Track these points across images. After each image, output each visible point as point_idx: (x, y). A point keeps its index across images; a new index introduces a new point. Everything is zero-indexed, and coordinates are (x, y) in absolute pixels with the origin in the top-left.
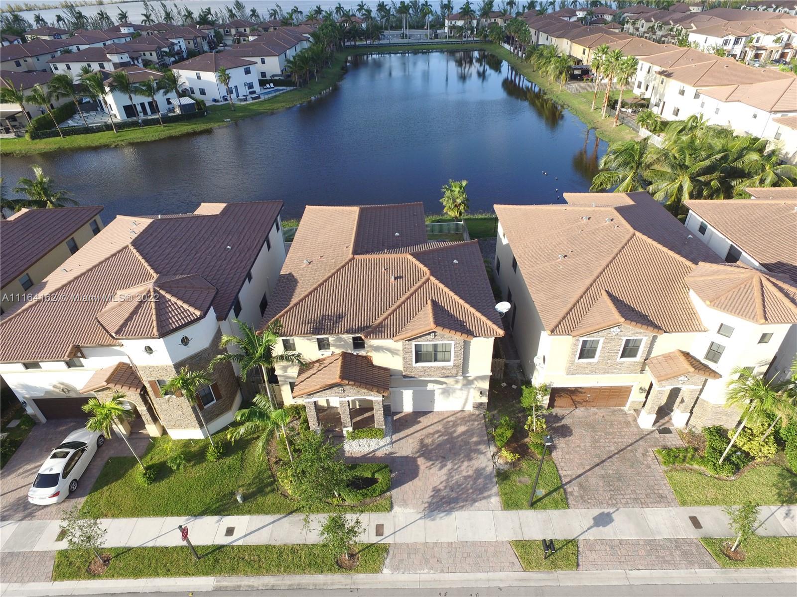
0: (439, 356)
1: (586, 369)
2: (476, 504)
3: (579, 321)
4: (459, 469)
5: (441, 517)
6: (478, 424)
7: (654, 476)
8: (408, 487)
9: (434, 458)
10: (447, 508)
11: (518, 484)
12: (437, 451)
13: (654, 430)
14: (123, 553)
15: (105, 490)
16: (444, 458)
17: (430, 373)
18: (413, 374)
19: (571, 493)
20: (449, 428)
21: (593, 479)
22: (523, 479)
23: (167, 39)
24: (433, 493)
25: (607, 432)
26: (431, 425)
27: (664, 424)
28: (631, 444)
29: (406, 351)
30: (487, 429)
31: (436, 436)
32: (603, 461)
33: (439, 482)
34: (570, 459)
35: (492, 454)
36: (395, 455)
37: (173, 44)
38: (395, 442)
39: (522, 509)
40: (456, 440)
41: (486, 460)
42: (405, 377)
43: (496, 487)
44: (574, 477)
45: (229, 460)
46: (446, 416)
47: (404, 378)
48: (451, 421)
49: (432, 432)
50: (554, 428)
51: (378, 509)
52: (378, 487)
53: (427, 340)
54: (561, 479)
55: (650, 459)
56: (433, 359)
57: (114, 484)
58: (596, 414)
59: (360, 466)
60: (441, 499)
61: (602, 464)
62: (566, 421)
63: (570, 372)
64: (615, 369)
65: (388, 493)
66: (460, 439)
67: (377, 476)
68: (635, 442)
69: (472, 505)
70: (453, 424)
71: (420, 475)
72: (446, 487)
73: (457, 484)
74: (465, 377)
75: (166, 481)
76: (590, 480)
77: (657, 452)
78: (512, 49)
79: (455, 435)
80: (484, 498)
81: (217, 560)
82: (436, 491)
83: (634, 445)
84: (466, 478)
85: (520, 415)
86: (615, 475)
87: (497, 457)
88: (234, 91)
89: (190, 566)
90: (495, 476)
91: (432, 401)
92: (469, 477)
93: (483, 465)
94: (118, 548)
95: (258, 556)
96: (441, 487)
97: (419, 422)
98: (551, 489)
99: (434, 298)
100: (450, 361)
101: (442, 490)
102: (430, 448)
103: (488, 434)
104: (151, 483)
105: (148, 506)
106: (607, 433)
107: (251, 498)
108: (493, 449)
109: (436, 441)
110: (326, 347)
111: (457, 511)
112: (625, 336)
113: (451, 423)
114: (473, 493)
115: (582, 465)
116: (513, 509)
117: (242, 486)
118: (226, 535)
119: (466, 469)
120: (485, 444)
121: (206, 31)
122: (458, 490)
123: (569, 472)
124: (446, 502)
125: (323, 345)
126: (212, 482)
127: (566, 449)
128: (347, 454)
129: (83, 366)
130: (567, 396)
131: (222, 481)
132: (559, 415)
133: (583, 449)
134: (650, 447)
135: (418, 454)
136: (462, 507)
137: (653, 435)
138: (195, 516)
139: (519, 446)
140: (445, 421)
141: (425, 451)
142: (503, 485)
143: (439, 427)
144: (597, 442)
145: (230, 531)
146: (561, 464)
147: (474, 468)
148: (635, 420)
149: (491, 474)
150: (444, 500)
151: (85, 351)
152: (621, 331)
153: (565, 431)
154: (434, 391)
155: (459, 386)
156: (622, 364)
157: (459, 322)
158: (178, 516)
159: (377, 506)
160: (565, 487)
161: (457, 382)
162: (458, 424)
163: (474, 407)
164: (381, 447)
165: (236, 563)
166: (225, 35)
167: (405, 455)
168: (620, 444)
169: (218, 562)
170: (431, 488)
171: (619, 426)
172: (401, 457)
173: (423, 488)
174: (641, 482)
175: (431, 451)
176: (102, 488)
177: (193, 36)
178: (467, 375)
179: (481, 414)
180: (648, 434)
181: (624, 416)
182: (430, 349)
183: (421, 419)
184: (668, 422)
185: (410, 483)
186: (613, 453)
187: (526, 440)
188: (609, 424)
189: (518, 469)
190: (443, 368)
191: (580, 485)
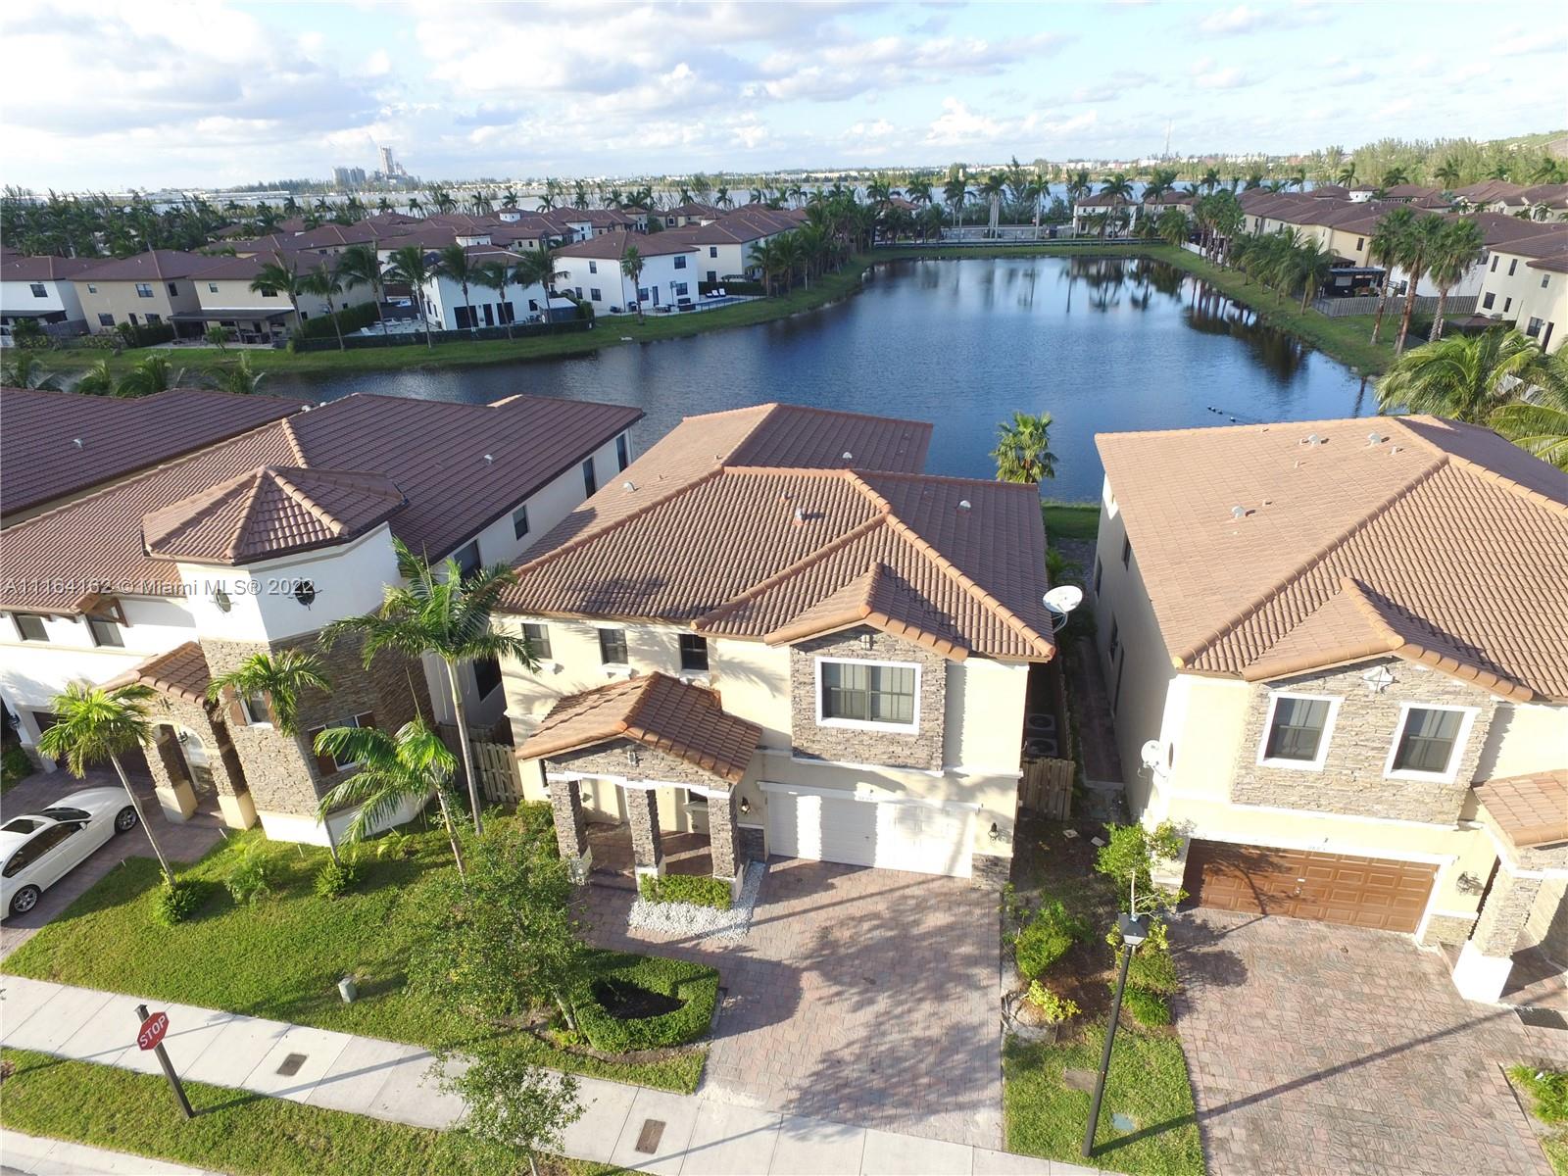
0: (885, 703)
1: (1289, 791)
2: (932, 1119)
3: (1267, 643)
4: (906, 1018)
5: (826, 1136)
6: (984, 915)
7: (1507, 1145)
8: (757, 1040)
9: (847, 979)
10: (849, 1115)
11: (1064, 1086)
12: (857, 962)
13: (1509, 1012)
14: (40, 1067)
15: (84, 922)
16: (873, 982)
17: (860, 749)
18: (815, 749)
19: (1223, 1143)
20: (906, 911)
21: (1297, 1116)
22: (1078, 1075)
23: (564, 224)
24: (821, 1067)
25: (1351, 993)
26: (860, 898)
27: (1539, 999)
28: (1430, 1039)
29: (800, 682)
30: (1002, 930)
31: (866, 926)
32: (1334, 1071)
33: (844, 1042)
34: (1230, 1047)
35: (1004, 993)
36: (749, 954)
37: (572, 231)
38: (759, 923)
39: (1062, 1158)
40: (914, 945)
41: (984, 1008)
42: (798, 752)
43: (998, 1083)
44: (1237, 1097)
45: (362, 902)
46: (902, 884)
47: (795, 755)
48: (913, 897)
49: (858, 914)
50: (1193, 956)
51: (663, 1080)
52: (676, 1020)
53: (852, 653)
54: (1194, 1096)
55: (1490, 1090)
56: (868, 713)
57: (106, 911)
58: (1323, 939)
59: (649, 960)
60: (837, 1088)
61: (1330, 1079)
62: (1231, 945)
63: (1244, 794)
64: (1379, 800)
65: (703, 1045)
66: (925, 943)
67: (683, 993)
68: (1442, 1034)
69: (920, 1118)
70: (918, 905)
71: (798, 1015)
72: (858, 1058)
73: (894, 1057)
74: (951, 777)
75: (213, 922)
76: (1286, 1115)
77: (1517, 1074)
78: (1204, 250)
79: (915, 931)
80: (960, 1107)
81: (229, 1130)
82: (832, 1061)
83: (1440, 1042)
84: (918, 1043)
85: (1101, 910)
86: (1372, 1119)
87: (1015, 1005)
88: (651, 295)
89: (163, 1130)
90: (1002, 1054)
91: (870, 837)
92: (930, 1041)
93: (975, 1019)
94: (35, 1054)
95: (329, 1139)
96: (846, 1055)
97: (832, 886)
98: (1161, 1119)
99: (886, 562)
100: (911, 722)
101: (848, 1064)
102: (842, 951)
103: (1004, 943)
104: (179, 921)
105: (148, 971)
106: (1350, 995)
107: (373, 995)
108: (1009, 983)
109: (862, 939)
110: (621, 655)
111: (875, 1127)
112: (1405, 698)
113: (912, 902)
114: (929, 1086)
115: (1267, 1069)
116: (1035, 1154)
117: (368, 963)
118: (280, 1071)
119: (926, 1020)
120: (989, 966)
121: (634, 217)
122: (890, 1071)
123: (1223, 1083)
124: (848, 1098)
125: (611, 649)
126: (306, 941)
127: (1220, 1018)
128: (631, 933)
129: (122, 645)
130: (1238, 873)
131: (327, 945)
132: (1211, 925)
133: (1274, 1027)
134: (1492, 1054)
135: (809, 961)
136: (890, 1120)
137: (1502, 1024)
138: (235, 1012)
139: (1083, 987)
140: (898, 894)
141: (829, 959)
142: (1019, 1082)
143: (881, 906)
144: (1319, 1013)
145: (292, 1064)
146: (1200, 1056)
147: (947, 1022)
148: (1445, 973)
149: (993, 1044)
150: (847, 1091)
151: (128, 607)
152: (1394, 681)
153: (1226, 970)
154: (873, 806)
155: (936, 800)
156: (1398, 787)
157: (938, 617)
158: (198, 1005)
159: (662, 1072)
160: (1206, 1122)
161: (932, 786)
162: (929, 908)
163: (975, 867)
164: (719, 931)
165: (269, 1146)
166: (667, 226)
167: (775, 959)
168: (1391, 1031)
169: (230, 1133)
170: (817, 1053)
171: (1393, 983)
172: (760, 962)
173: (795, 1049)
174: (1459, 1157)
175: (840, 961)
176: (80, 915)
177: (610, 221)
178: (957, 770)
179: (995, 891)
180: (1487, 1019)
181: (1410, 957)
182: (862, 683)
183: (836, 881)
184: (1554, 994)
185: (767, 1029)
186: (1368, 1053)
187: (1106, 975)
188: (1360, 970)
189: (1071, 1045)
190: (893, 740)
191: (1255, 1127)
